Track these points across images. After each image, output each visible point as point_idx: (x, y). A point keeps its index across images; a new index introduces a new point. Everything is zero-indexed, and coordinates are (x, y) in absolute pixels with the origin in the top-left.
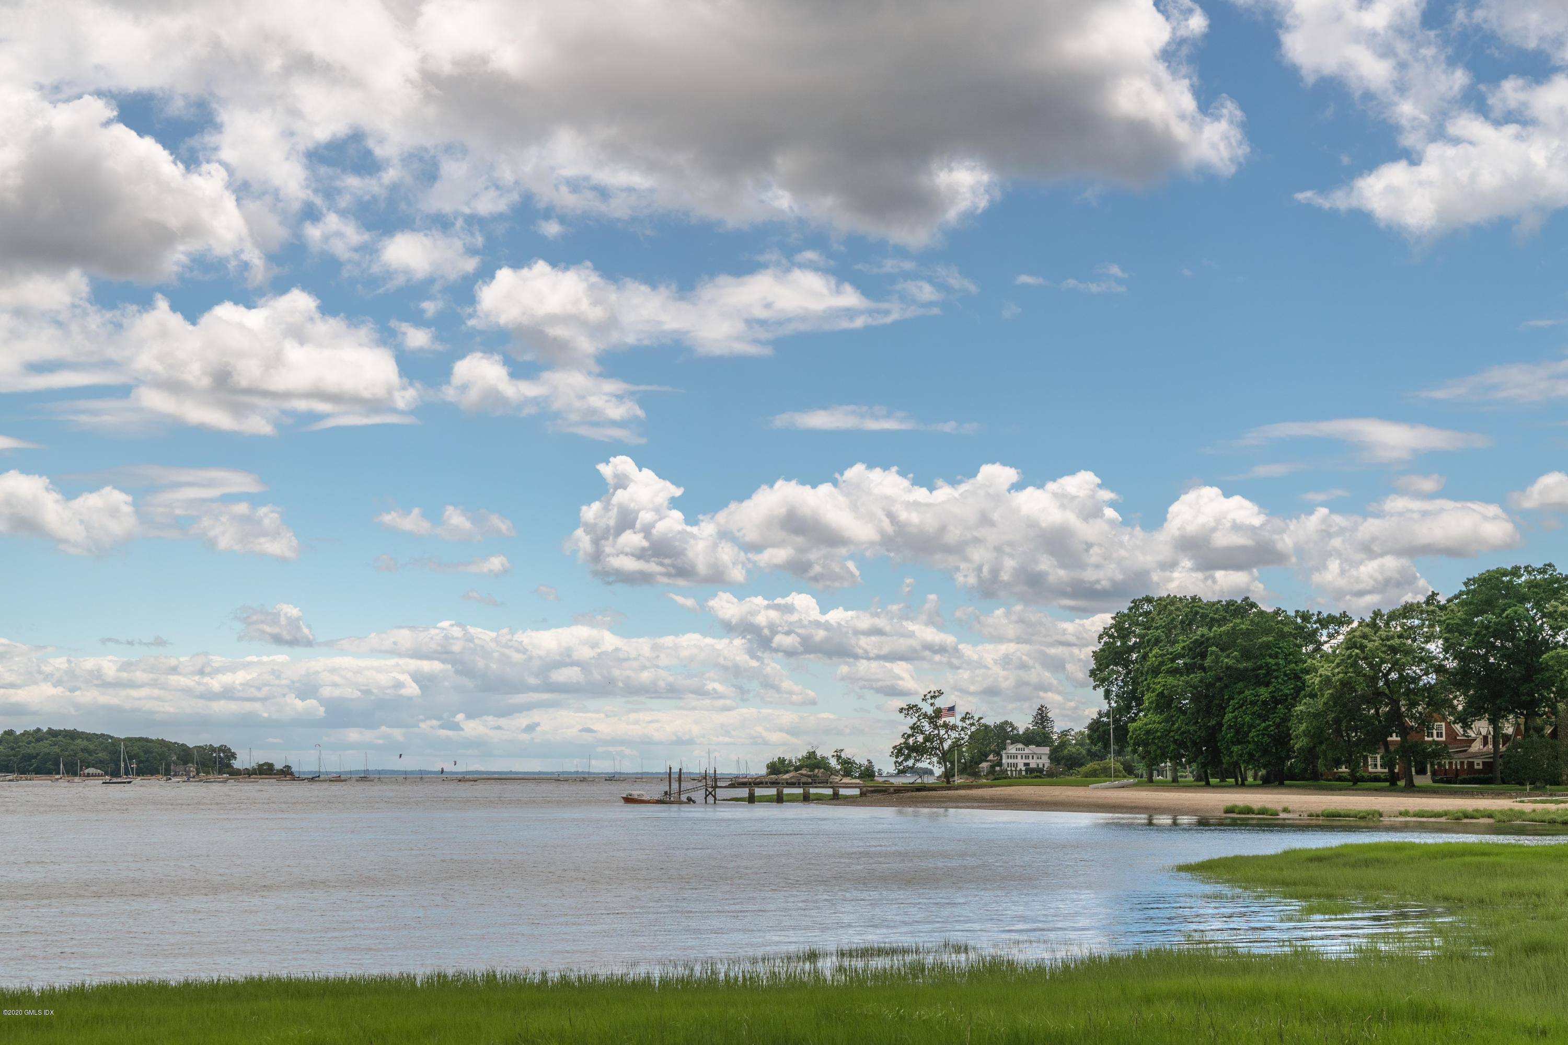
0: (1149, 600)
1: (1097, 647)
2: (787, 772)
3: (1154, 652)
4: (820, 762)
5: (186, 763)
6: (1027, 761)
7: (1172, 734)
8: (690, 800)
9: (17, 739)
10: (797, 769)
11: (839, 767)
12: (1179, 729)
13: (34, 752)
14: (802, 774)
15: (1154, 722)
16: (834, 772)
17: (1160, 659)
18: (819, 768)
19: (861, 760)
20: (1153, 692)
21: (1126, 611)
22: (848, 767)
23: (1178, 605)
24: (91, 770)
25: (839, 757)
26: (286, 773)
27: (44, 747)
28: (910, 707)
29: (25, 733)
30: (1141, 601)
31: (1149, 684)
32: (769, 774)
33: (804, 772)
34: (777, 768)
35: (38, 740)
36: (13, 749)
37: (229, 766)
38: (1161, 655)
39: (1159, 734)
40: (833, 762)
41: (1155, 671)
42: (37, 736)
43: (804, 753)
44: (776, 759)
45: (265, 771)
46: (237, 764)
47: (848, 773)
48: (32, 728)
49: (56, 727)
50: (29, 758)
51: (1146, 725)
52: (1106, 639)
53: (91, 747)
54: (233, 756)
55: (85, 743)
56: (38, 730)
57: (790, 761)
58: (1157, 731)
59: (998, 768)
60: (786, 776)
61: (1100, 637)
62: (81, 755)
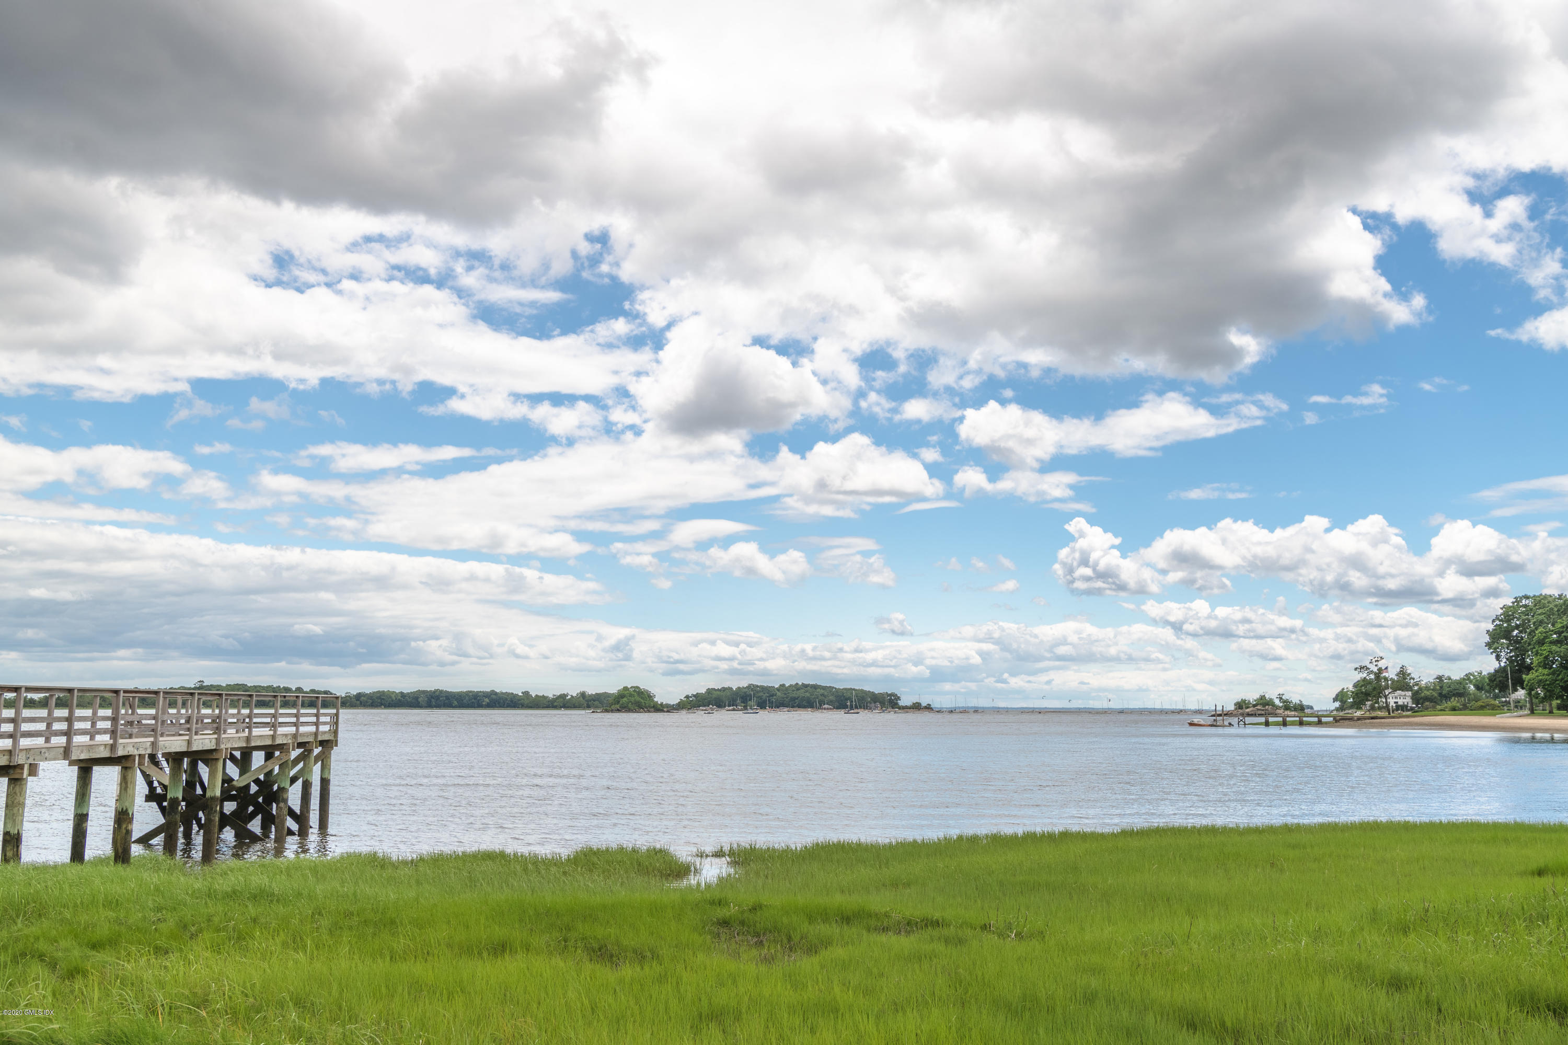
0: (1527, 597)
1: (1491, 627)
2: (1248, 708)
3: (1540, 630)
4: (1269, 702)
5: (875, 703)
6: (1396, 700)
7: (1557, 682)
8: (1230, 724)
9: (787, 689)
10: (1254, 706)
11: (1281, 704)
12: (1562, 679)
13: (797, 696)
14: (1258, 709)
15: (1544, 675)
16: (1278, 708)
17: (1544, 635)
18: (1268, 705)
19: (1295, 699)
20: (1541, 655)
21: (1511, 605)
22: (1287, 706)
23: (1550, 599)
24: (826, 706)
25: (1281, 698)
26: (928, 708)
27: (801, 693)
28: (1362, 668)
29: (791, 686)
30: (1521, 598)
31: (1537, 651)
32: (1236, 709)
33: (1259, 707)
34: (1241, 705)
35: (798, 689)
36: (785, 694)
37: (897, 704)
38: (1545, 632)
39: (1548, 682)
40: (1277, 702)
41: (1541, 643)
42: (797, 687)
43: (1257, 696)
44: (1240, 700)
45: (917, 707)
46: (901, 703)
47: (1287, 708)
48: (794, 683)
49: (806, 682)
50: (793, 699)
51: (1537, 676)
52: (1497, 622)
53: (826, 693)
54: (899, 698)
55: (822, 691)
56: (797, 684)
57: (1249, 701)
58: (1546, 680)
59: (1377, 705)
60: (1248, 710)
61: (1493, 621)
62: (820, 698)
